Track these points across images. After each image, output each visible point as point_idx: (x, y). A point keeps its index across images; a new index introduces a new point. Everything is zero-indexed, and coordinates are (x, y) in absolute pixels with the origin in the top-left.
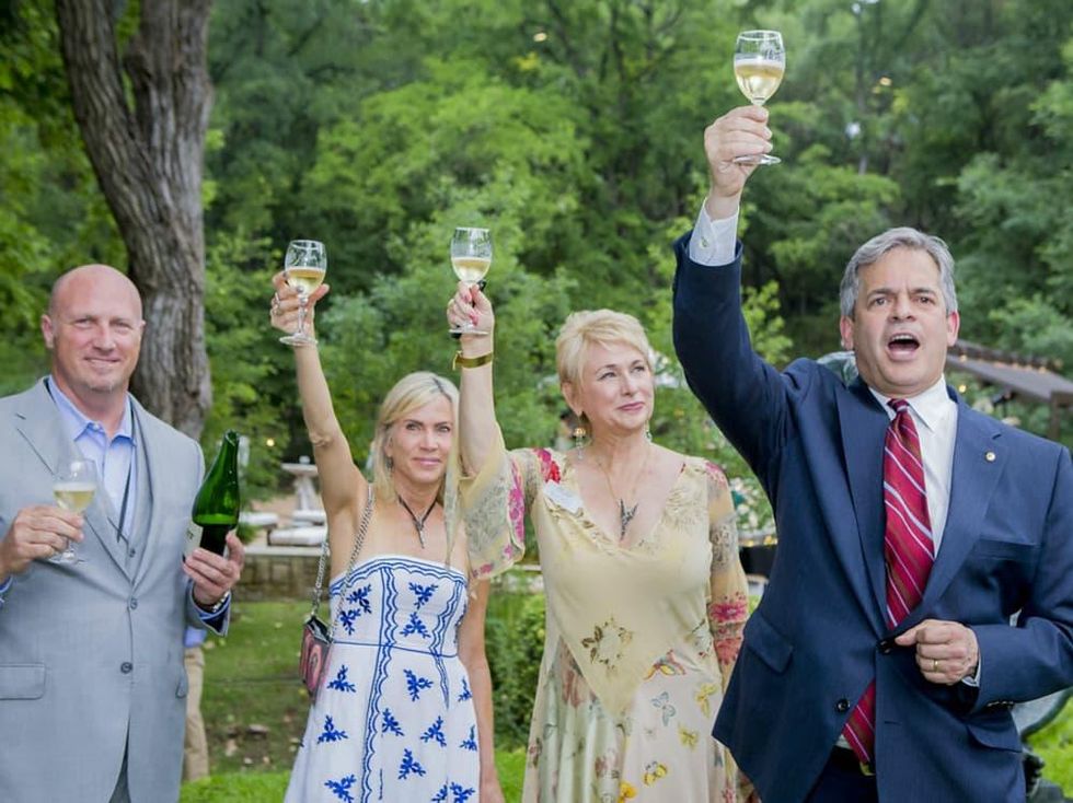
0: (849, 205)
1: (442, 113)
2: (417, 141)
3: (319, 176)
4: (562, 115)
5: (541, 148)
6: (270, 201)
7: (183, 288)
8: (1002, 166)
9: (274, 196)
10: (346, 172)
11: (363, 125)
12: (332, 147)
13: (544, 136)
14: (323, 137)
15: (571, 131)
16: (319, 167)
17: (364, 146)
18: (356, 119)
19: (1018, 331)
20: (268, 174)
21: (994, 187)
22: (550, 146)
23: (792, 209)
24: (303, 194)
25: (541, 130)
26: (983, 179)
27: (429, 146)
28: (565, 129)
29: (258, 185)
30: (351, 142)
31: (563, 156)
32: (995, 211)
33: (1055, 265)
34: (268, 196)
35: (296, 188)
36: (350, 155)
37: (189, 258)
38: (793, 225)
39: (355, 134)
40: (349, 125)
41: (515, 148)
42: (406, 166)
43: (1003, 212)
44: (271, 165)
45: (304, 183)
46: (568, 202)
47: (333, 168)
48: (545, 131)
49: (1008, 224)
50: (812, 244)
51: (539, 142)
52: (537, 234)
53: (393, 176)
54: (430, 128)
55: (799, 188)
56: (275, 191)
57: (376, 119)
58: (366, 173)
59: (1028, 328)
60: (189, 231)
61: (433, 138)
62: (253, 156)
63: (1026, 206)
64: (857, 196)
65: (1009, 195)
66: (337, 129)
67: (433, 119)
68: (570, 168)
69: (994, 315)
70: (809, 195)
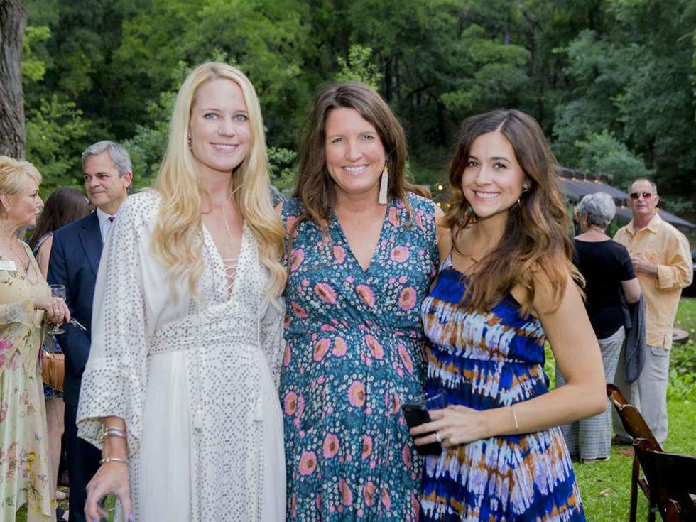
0: (497, 66)
1: (206, 9)
2: (191, 28)
3: (124, 53)
4: (290, 8)
5: (275, 32)
6: (90, 71)
7: (10, 139)
8: (598, 39)
9: (92, 66)
10: (142, 50)
11: (153, 17)
12: (132, 33)
13: (277, 23)
14: (126, 25)
15: (297, 21)
16: (123, 47)
17: (155, 31)
18: (149, 13)
19: (593, 154)
20: (87, 52)
21: (590, 54)
22: (281, 30)
23: (459, 69)
24: (113, 65)
25: (276, 19)
26: (584, 48)
27: (199, 32)
28: (292, 18)
29: (81, 59)
30: (146, 29)
31: (291, 37)
32: (591, 71)
33: (623, 109)
34: (87, 68)
35: (108, 61)
36: (144, 38)
37: (14, 120)
38: (459, 81)
39: (148, 23)
40: (145, 17)
41: (257, 33)
42: (182, 46)
43: (596, 71)
44: (89, 46)
45: (114, 57)
46: (294, 69)
47: (133, 47)
48: (278, 19)
49: (599, 80)
50: (469, 95)
51: (274, 28)
52: (272, 92)
53: (174, 53)
54: (199, 20)
55: (464, 55)
56: (93, 63)
57: (163, 12)
58: (155, 51)
59: (598, 153)
60: (13, 103)
61: (201, 27)
62: (76, 40)
63: (613, 67)
64: (501, 60)
65: (601, 59)
66: (135, 19)
67: (200, 13)
68: (296, 45)
69: (578, 143)
70: (471, 59)
